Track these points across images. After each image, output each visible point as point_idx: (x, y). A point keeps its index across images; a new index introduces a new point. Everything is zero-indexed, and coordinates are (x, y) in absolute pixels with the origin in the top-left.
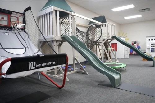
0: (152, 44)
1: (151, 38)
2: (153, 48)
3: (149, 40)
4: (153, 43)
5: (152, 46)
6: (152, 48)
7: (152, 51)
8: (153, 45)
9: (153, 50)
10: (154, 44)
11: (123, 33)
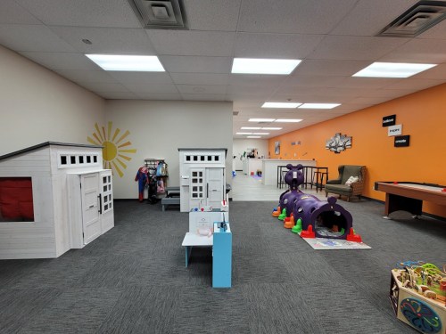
0: (195, 174)
1: (192, 154)
2: (198, 185)
3: (188, 158)
4: (198, 171)
5: (195, 181)
6: (195, 185)
7: (195, 195)
8: (198, 177)
9: (198, 192)
10: (201, 173)
11: (118, 131)
